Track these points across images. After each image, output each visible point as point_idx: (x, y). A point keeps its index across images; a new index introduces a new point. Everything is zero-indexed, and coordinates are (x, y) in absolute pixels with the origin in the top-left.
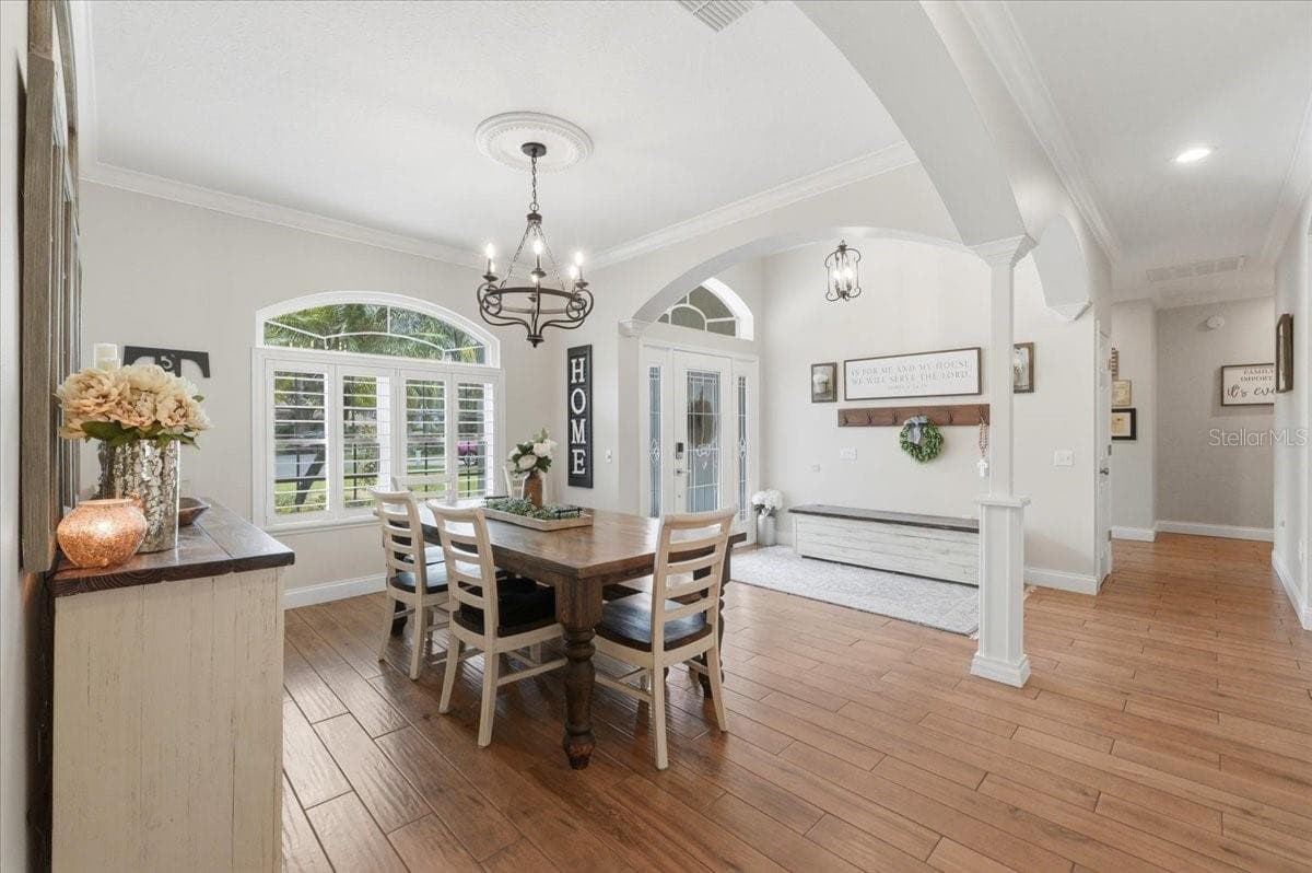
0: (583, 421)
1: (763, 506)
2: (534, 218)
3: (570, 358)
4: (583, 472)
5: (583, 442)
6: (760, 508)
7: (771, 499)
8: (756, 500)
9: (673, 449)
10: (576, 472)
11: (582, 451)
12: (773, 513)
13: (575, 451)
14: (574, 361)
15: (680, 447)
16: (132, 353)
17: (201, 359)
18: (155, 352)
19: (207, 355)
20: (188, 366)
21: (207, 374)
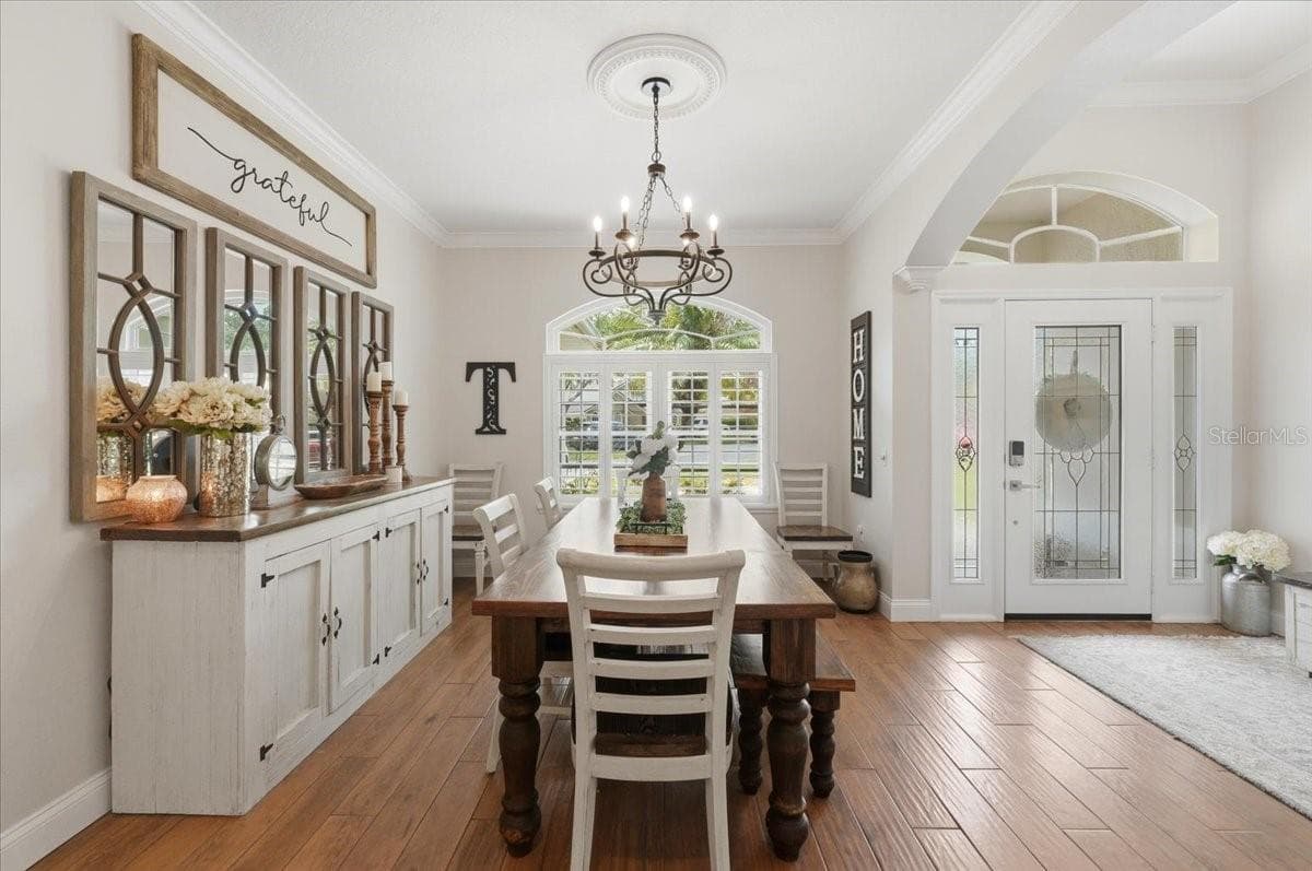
0: (862, 410)
1: (1234, 560)
2: (656, 169)
3: (853, 331)
4: (861, 476)
5: (862, 438)
6: (1228, 562)
7: (1250, 548)
8: (1217, 546)
9: (1002, 449)
10: (856, 475)
11: (861, 449)
12: (1260, 574)
13: (856, 449)
14: (855, 335)
15: (1017, 448)
16: (471, 367)
17: (510, 367)
18: (483, 365)
19: (513, 364)
20: (503, 374)
21: (514, 379)
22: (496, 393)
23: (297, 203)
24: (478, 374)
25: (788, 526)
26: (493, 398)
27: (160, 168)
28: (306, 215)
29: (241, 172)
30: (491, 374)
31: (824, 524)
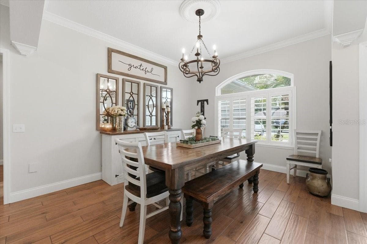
16: (198, 101)
17: (207, 101)
18: (201, 101)
19: (208, 100)
20: (205, 103)
21: (208, 104)
22: (204, 108)
23: (144, 70)
24: (200, 103)
25: (298, 156)
26: (203, 109)
27: (112, 69)
28: (147, 72)
29: (130, 66)
30: (202, 103)
31: (317, 156)
